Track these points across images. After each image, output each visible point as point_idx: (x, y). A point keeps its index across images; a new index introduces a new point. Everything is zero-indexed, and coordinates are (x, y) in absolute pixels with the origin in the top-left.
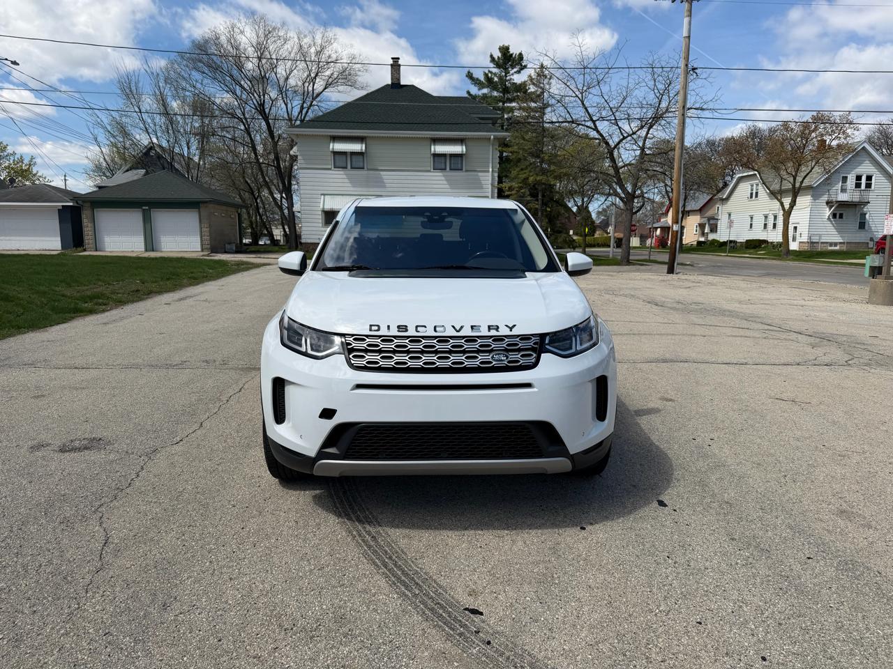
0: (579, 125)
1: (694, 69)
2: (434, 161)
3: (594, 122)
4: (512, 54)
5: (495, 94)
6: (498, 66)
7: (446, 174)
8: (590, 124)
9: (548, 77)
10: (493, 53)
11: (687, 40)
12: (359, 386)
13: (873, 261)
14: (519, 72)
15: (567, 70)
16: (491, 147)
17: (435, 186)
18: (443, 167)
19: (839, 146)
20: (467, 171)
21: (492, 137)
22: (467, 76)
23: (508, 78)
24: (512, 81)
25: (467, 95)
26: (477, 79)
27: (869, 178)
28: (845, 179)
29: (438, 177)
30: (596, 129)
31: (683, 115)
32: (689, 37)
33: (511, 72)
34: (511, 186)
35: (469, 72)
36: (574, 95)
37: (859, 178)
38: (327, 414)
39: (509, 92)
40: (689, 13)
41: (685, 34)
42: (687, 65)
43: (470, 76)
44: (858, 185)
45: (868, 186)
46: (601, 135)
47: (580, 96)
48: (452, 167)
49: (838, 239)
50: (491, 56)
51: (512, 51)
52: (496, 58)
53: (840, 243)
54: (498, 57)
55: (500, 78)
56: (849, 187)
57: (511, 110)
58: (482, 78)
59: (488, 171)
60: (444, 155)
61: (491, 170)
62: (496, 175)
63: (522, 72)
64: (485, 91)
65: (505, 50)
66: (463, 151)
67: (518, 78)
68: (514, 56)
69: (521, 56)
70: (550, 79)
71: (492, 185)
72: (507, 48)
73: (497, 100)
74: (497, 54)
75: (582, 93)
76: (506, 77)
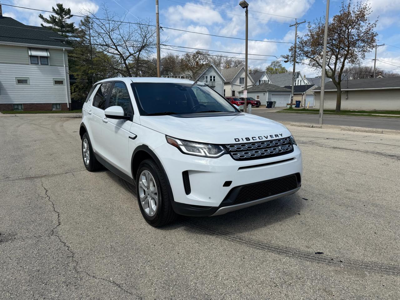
0: (109, 47)
1: (161, 28)
2: (31, 60)
3: (116, 46)
4: (64, 9)
5: (57, 27)
6: (57, 13)
7: (38, 66)
8: (114, 47)
9: (91, 22)
10: (54, 7)
11: (158, 14)
12: (240, 168)
13: (241, 107)
14: (69, 18)
15: (100, 20)
16: (63, 54)
17: (33, 73)
18: (37, 62)
19: (206, 64)
20: (51, 65)
21: (64, 49)
22: (39, 17)
23: (63, 20)
24: (66, 22)
25: (41, 26)
26: (46, 19)
27: (214, 77)
28: (207, 77)
29: (34, 67)
30: (117, 50)
31: (159, 47)
32: (158, 13)
33: (65, 18)
34: (78, 74)
35: (40, 15)
36: (105, 33)
37: (211, 77)
38: (227, 184)
39: (64, 28)
40: (157, 3)
41: (157, 12)
42: (158, 25)
43: (41, 17)
44: (211, 80)
45: (214, 80)
46: (119, 52)
47: (108, 34)
48: (42, 63)
49: (206, 101)
50: (53, 8)
51: (64, 7)
52: (56, 10)
53: (207, 102)
54: (57, 9)
55: (59, 20)
56: (208, 81)
57: (67, 36)
58: (49, 19)
59: (63, 66)
60: (37, 57)
61: (64, 66)
62: (68, 68)
63: (70, 18)
64: (51, 25)
65: (60, 6)
66: (48, 55)
67: (69, 21)
68: (65, 10)
69: (69, 10)
70: (92, 24)
71: (66, 73)
72: (62, 5)
73: (59, 30)
74: (56, 8)
75: (109, 32)
76: (62, 20)
